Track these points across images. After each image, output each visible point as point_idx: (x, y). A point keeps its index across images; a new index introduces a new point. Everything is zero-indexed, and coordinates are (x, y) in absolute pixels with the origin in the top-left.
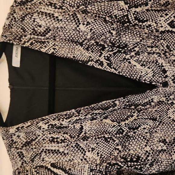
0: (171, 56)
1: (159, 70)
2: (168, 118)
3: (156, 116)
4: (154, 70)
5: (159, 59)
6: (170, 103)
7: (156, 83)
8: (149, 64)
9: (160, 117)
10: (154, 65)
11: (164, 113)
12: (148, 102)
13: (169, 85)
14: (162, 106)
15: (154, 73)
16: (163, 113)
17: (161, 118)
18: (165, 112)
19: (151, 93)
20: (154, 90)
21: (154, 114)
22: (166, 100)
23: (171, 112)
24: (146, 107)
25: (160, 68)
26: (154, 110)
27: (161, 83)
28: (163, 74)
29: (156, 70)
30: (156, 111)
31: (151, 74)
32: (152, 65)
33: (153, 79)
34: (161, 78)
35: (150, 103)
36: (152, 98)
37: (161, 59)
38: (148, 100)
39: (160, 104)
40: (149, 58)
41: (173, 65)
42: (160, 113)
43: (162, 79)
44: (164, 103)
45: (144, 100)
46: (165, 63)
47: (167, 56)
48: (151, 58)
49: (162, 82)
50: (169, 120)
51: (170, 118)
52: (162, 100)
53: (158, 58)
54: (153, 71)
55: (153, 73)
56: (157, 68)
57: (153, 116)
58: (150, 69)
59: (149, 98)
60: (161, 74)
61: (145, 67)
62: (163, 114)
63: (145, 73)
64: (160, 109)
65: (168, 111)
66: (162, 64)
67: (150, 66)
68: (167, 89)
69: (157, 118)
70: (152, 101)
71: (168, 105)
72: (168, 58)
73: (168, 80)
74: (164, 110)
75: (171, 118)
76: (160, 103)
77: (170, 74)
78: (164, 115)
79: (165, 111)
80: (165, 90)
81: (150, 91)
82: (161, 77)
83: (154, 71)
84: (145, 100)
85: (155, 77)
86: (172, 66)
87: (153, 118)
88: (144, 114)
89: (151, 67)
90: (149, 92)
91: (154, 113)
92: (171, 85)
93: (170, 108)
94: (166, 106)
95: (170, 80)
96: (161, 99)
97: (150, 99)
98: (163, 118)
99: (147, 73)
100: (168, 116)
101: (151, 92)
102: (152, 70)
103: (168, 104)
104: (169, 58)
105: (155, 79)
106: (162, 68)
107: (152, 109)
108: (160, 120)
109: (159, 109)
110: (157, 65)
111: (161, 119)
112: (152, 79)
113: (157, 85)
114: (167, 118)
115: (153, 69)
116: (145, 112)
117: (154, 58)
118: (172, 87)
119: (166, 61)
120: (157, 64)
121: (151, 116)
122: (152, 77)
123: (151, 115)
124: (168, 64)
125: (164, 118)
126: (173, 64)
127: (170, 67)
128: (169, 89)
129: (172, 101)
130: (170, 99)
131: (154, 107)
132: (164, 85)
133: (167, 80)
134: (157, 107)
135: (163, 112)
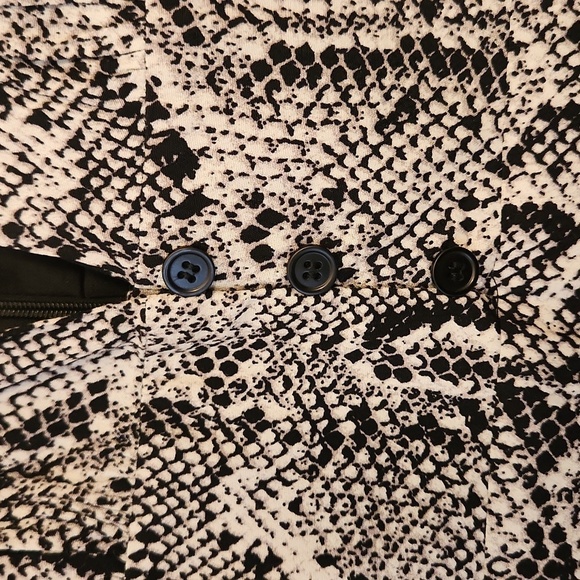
0: (234, 23)
1: (134, 141)
2: (214, 544)
3: (119, 534)
4: (85, 145)
5: (127, 40)
6: (237, 421)
7: (112, 254)
8: (43, 85)
9: (146, 536)
10: (84, 92)
11: (182, 504)
12: (66, 411)
13: (223, 276)
14: (171, 444)
15: (92, 165)
16: (172, 502)
17: (158, 548)
18: (194, 497)
19: (73, 343)
20: (101, 316)
21: (100, 515)
22: (204, 396)
23: (243, 494)
24: (42, 453)
25: (141, 126)
26: (103, 479)
27: (151, 261)
28: (163, 181)
29: (107, 145)
30: (119, 485)
31: (58, 176)
32: (71, 95)
33: (83, 220)
34: (148, 217)
35: (80, 415)
36: (93, 378)
37: (138, 43)
38: (63, 395)
39: (159, 428)
40: (35, 31)
41: (248, 110)
42: (152, 500)
43: (156, 225)
44: (187, 420)
45: (29, 392)
46: (181, 79)
47: (197, 23)
48: (59, 34)
49: (165, 247)
50: (217, 562)
51: (227, 540)
52: (172, 397)
53: (113, 36)
54: (78, 147)
55: (82, 164)
56: (114, 123)
57: (85, 532)
58: (55, 129)
59: (74, 376)
60: (151, 181)
61: (9, 107)
62: (170, 511)
63: (11, 169)
64: (155, 473)
65: (215, 482)
66: (151, 95)
67: (46, 106)
68: (206, 310)
69: (120, 549)
70: (100, 405)
71: (220, 435)
72: (208, 38)
73: (214, 235)
74: (188, 479)
75: (235, 539)
76: (161, 417)
77: (224, 179)
78: (179, 521)
79: (196, 482)
80: (194, 320)
81: (63, 326)
82: (150, 206)
83: (89, 155)
84: (41, 392)
85: (97, 207)
86: (237, 111)
87: (92, 546)
88: (20, 512)
89: (59, 109)
90: (53, 334)
91: (102, 501)
92: (238, 275)
93: (236, 462)
94: (207, 447)
95: (229, 233)
96: (171, 384)
97: (80, 387)
98: (169, 548)
99: (25, 169)
100: (216, 527)
101: (75, 334)
102: (74, 143)
103: (221, 426)
104: (216, 38)
105: (98, 219)
106: (159, 126)
107: (91, 473)
108: (146, 564)
109: (144, 474)
110: (109, 95)
111: (156, 558)
112: (71, 217)
113: (120, 270)
114: (203, 543)
115: (79, 134)
116: (28, 501)
117: (82, 34)
118: (245, 297)
119: (190, 65)
120: (114, 84)
121: (75, 531)
122: (71, 204)
123: (78, 520)
124: (207, 98)
125: (183, 549)
126: (246, 94)
127: (219, 122)
128: (220, 306)
129: (249, 404)
130: (241, 386)
131: (105, 454)
132: (180, 275)
133: (199, 232)
134: (130, 453)
135: (171, 493)
